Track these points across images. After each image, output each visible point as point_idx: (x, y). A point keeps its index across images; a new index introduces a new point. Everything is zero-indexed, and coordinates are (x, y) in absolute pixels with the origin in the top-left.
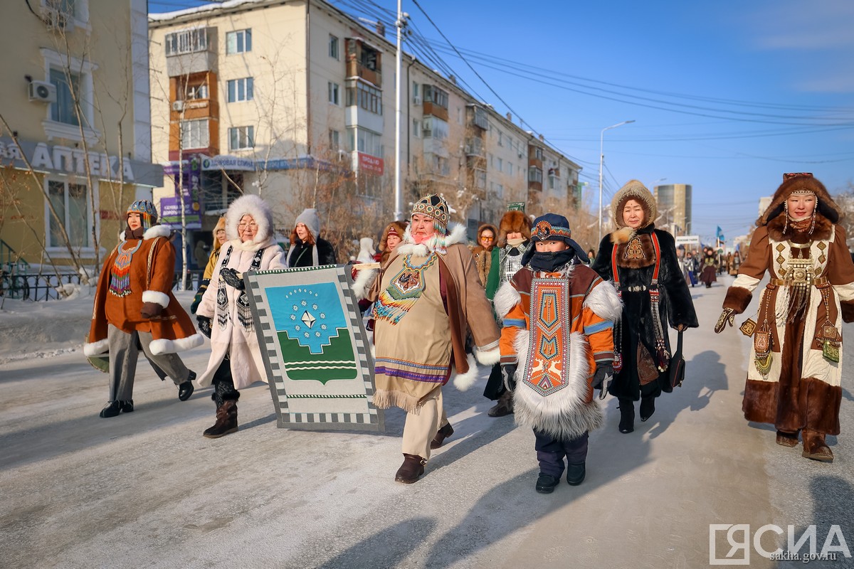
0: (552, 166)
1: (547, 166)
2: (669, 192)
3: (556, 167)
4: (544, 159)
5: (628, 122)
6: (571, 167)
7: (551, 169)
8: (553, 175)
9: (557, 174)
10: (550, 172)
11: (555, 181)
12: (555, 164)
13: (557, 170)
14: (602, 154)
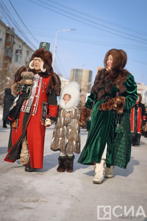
0: (18, 48)
1: (16, 47)
2: (80, 74)
3: (20, 49)
4: (14, 43)
5: (72, 30)
6: (29, 50)
7: (18, 50)
8: (18, 54)
9: (21, 53)
10: (17, 51)
11: (19, 58)
12: (20, 47)
13: (21, 51)
14: (55, 46)
